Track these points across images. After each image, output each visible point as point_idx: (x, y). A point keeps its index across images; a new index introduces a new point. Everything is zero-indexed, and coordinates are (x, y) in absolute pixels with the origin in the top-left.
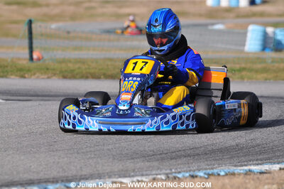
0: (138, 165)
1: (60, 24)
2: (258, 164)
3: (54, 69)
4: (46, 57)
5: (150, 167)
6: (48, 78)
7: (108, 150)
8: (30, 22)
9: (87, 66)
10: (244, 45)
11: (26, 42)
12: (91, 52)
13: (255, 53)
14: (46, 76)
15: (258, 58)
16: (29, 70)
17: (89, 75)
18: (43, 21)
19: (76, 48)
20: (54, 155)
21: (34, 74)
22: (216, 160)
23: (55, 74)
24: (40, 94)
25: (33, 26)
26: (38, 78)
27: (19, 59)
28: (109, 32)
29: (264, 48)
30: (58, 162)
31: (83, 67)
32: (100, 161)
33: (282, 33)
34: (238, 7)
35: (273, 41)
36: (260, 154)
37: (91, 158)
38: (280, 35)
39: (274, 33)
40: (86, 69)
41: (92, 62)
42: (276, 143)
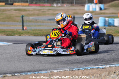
0: (60, 66)
1: (34, 17)
2: (102, 65)
3: (31, 33)
4: (28, 28)
5: (64, 66)
6: (29, 36)
7: (49, 61)
8: (23, 16)
9: (42, 32)
11: (21, 23)
12: (44, 27)
13: (101, 27)
14: (28, 35)
16: (22, 33)
18: (27, 16)
19: (39, 26)
20: (30, 63)
21: (24, 34)
22: (87, 64)
23: (31, 35)
24: (26, 41)
25: (24, 18)
26: (25, 36)
27: (19, 29)
28: (50, 20)
29: (105, 26)
30: (32, 65)
31: (41, 32)
32: (46, 64)
33: (111, 20)
34: (96, 11)
35: (108, 23)
36: (103, 62)
37: (43, 63)
38: (111, 21)
39: (109, 20)
40: (42, 33)
41: (44, 30)
42: (108, 58)
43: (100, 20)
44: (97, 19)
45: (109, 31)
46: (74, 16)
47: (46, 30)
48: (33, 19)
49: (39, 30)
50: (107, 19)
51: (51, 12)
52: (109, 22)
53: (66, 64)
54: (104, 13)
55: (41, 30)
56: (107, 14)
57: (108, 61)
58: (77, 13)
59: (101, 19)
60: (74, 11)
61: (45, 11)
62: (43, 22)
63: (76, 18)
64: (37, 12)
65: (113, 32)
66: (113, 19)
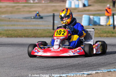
0: (38, 72)
1: (6, 15)
2: (87, 71)
3: (3, 34)
5: (43, 73)
6: (1, 37)
9: (17, 32)
12: (19, 27)
13: (86, 26)
17: (18, 36)
19: (12, 25)
20: (3, 69)
22: (70, 70)
23: (4, 36)
28: (26, 18)
29: (89, 24)
30: (5, 72)
31: (16, 33)
32: (22, 71)
33: (97, 18)
34: (79, 8)
35: (93, 21)
36: (88, 67)
37: (19, 70)
39: (93, 18)
40: (17, 33)
41: (19, 31)
42: (94, 62)
43: (83, 19)
44: (80, 17)
46: (54, 14)
47: (21, 30)
49: (13, 30)
50: (91, 17)
51: (26, 9)
52: (94, 21)
53: (46, 70)
54: (88, 11)
55: (15, 30)
56: (91, 11)
57: (94, 66)
58: (57, 11)
59: (85, 17)
60: (53, 8)
61: (19, 9)
62: (17, 21)
63: (56, 16)
64: (11, 9)
65: (99, 32)
66: (99, 17)
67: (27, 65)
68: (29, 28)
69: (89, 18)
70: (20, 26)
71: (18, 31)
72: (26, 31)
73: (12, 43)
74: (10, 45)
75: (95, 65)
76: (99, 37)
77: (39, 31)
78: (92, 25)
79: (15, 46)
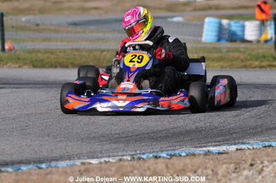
0: (105, 147)
1: (30, 17)
2: (216, 146)
3: (25, 59)
4: (17, 47)
5: (116, 148)
6: (19, 67)
7: (77, 133)
8: (2, 15)
9: (55, 56)
10: (201, 36)
12: (59, 43)
13: (211, 43)
14: (17, 66)
15: (214, 48)
17: (57, 64)
18: (14, 14)
19: (45, 40)
20: (26, 139)
21: (6, 64)
22: (178, 142)
23: (25, 64)
24: (12, 82)
25: (5, 19)
26: (9, 67)
28: (75, 24)
29: (219, 39)
30: (31, 145)
31: (52, 57)
32: (69, 144)
33: (237, 25)
34: (195, 2)
35: (228, 32)
36: (218, 136)
37: (60, 141)
38: (235, 26)
39: (229, 25)
40: (55, 58)
41: (60, 52)
42: (232, 125)
43: (206, 26)
44: (199, 23)
45: (231, 54)
47: (64, 51)
48: (28, 22)
49: (46, 51)
50: (225, 22)
51: (76, 3)
52: (230, 31)
53: (122, 142)
54: (217, 8)
55: (52, 52)
56: (225, 8)
57: (232, 134)
59: (209, 22)
62: (56, 31)
64: (40, 3)
65: (242, 57)
66: (241, 22)
67: (79, 131)
68: (82, 47)
69: (218, 25)
70: (62, 41)
71: (58, 53)
72: (76, 53)
73: (45, 80)
74: (41, 86)
75: (235, 133)
76: (241, 68)
77: (104, 53)
78: (227, 40)
79: (52, 87)
